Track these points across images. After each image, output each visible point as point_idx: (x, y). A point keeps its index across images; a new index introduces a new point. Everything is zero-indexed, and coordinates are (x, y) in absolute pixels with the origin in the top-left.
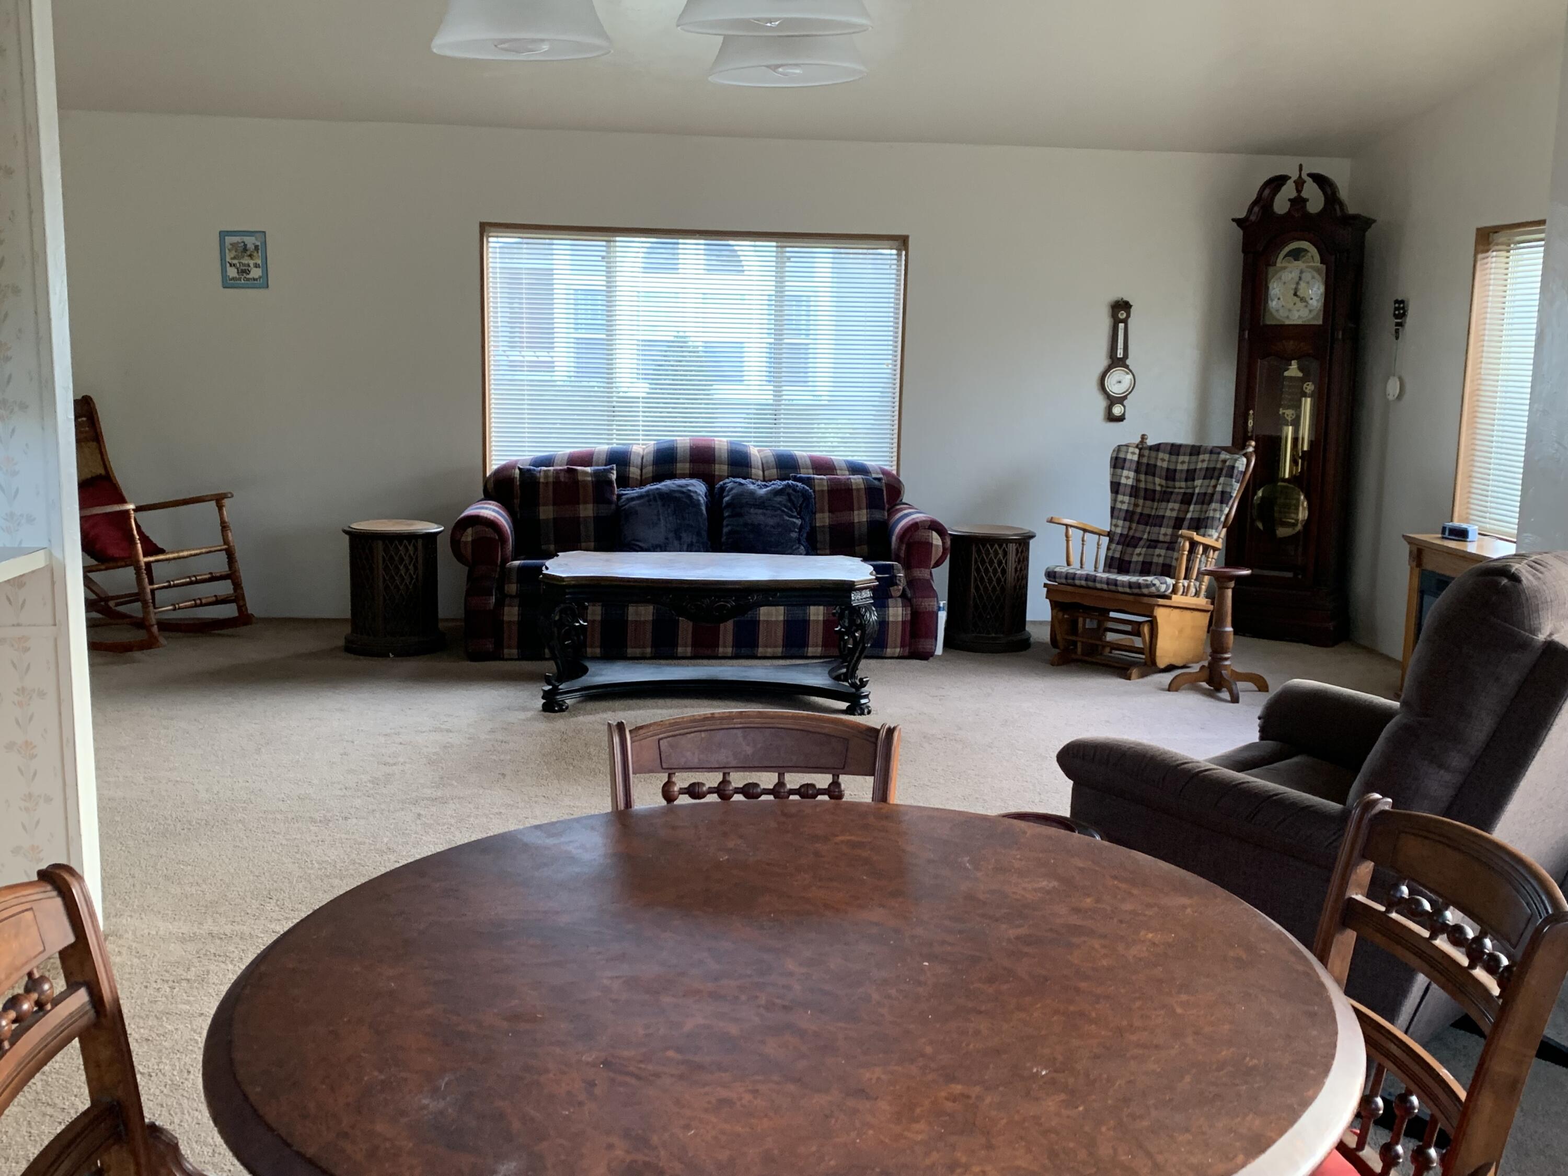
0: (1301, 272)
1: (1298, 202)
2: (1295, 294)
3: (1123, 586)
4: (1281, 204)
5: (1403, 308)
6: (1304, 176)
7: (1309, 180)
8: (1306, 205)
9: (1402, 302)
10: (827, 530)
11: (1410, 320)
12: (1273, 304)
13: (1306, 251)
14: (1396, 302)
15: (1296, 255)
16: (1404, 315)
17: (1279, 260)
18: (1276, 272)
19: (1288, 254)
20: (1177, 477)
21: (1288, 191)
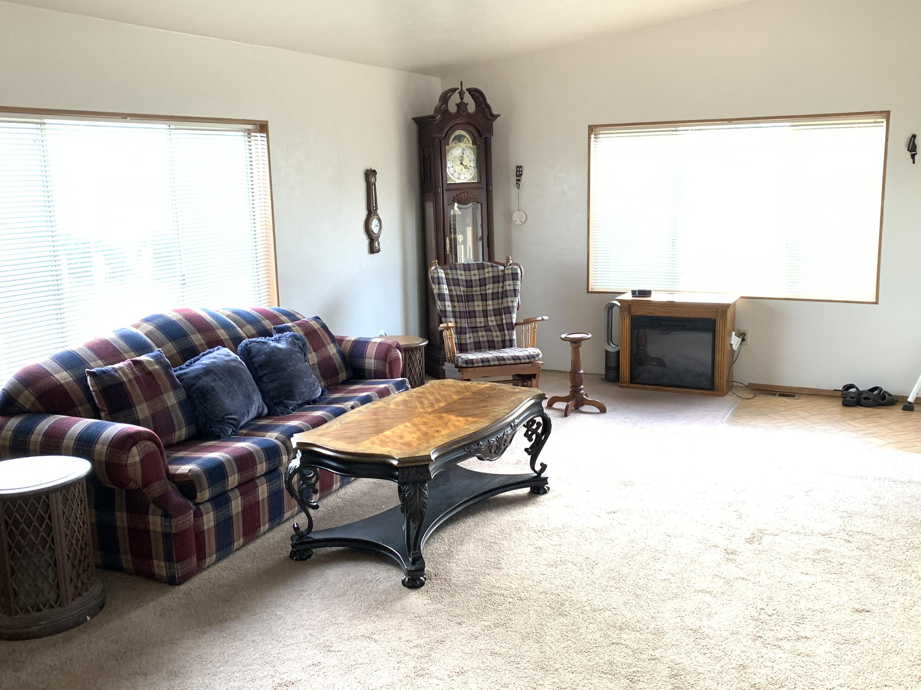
0: (463, 150)
1: (462, 106)
2: (461, 164)
3: (509, 359)
4: (452, 108)
5: (521, 171)
6: (464, 89)
7: (467, 93)
8: (466, 108)
9: (521, 167)
10: (317, 366)
11: (524, 178)
12: (450, 171)
13: (465, 137)
14: (517, 167)
15: (459, 139)
16: (521, 175)
17: (450, 142)
18: (450, 149)
19: (455, 139)
20: (474, 284)
21: (455, 98)
